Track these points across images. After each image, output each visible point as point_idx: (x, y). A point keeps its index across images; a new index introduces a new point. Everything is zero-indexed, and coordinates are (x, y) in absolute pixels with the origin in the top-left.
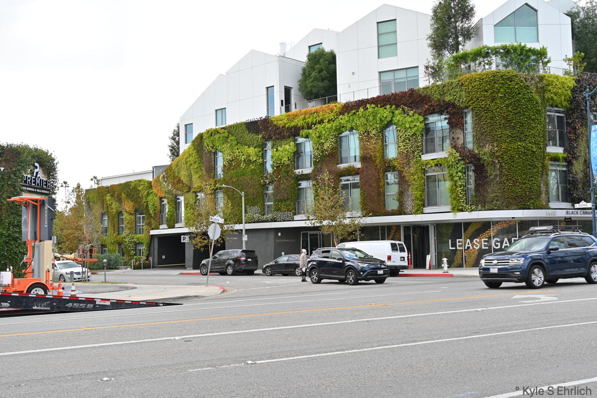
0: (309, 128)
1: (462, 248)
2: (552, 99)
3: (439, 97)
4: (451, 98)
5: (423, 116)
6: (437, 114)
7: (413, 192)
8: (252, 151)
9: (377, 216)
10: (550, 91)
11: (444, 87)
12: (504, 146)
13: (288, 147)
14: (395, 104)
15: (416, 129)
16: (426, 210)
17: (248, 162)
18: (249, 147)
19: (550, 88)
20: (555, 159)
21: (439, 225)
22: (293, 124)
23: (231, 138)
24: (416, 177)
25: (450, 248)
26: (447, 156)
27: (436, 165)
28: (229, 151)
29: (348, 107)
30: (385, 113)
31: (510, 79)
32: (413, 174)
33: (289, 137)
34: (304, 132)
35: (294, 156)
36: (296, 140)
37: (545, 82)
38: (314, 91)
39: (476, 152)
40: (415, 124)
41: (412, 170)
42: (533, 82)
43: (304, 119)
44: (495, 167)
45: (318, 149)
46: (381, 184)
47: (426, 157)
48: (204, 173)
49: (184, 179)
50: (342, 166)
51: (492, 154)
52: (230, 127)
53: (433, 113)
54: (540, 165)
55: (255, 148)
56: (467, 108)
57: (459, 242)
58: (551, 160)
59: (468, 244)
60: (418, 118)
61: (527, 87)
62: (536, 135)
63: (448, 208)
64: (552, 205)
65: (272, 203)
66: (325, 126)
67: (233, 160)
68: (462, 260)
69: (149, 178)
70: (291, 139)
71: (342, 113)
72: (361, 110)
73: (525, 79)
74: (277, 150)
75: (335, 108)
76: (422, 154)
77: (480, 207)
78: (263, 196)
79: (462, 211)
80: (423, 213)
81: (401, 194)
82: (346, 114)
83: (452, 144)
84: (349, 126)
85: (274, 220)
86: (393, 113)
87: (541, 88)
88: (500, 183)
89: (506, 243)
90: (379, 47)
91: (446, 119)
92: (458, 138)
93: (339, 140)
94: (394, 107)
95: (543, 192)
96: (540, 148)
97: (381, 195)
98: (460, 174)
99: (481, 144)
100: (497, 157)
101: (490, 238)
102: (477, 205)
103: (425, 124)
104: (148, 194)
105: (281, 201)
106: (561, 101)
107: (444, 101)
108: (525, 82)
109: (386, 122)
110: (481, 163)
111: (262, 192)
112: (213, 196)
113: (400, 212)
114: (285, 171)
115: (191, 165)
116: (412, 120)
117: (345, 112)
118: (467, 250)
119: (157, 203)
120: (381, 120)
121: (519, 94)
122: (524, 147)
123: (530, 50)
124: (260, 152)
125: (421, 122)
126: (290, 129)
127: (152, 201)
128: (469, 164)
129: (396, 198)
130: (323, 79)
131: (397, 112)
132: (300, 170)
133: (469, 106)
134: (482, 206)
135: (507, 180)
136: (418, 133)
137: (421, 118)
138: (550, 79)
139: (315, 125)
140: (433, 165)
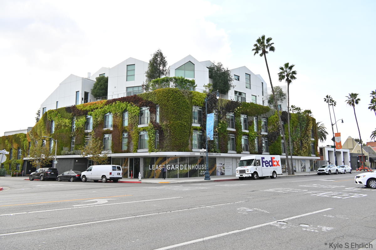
0: (92, 111)
1: (154, 169)
2: (195, 102)
3: (146, 99)
4: (151, 99)
5: (139, 107)
6: (145, 107)
7: (134, 142)
8: (67, 121)
9: (118, 153)
10: (194, 99)
11: (148, 94)
12: (172, 122)
13: (82, 120)
14: (128, 101)
15: (136, 113)
16: (139, 151)
17: (65, 126)
18: (66, 119)
19: (195, 97)
20: (196, 129)
21: (145, 158)
22: (85, 109)
23: (59, 114)
24: (135, 135)
25: (150, 169)
26: (148, 126)
27: (143, 130)
28: (57, 121)
29: (108, 102)
30: (123, 105)
31: (176, 92)
32: (133, 134)
33: (83, 115)
34: (89, 113)
35: (85, 124)
36: (87, 116)
37: (192, 94)
38: (98, 94)
39: (160, 124)
40: (135, 111)
41: (134, 132)
42: (186, 94)
43: (90, 107)
44: (168, 131)
45: (95, 121)
46: (121, 138)
47: (140, 126)
48: (46, 130)
49: (38, 133)
50: (105, 129)
51: (167, 126)
52: (59, 109)
53: (143, 106)
54: (188, 131)
55: (69, 119)
56: (157, 104)
57: (153, 166)
58: (194, 130)
59: (157, 167)
60: (137, 108)
61: (183, 96)
62: (187, 118)
63: (147, 150)
64: (193, 150)
65: (74, 146)
66: (99, 110)
67: (58, 125)
68: (154, 175)
69: (26, 133)
70: (84, 116)
71: (106, 105)
72: (114, 103)
73: (183, 93)
74: (78, 121)
75: (103, 102)
76: (138, 125)
77: (160, 150)
78: (71, 142)
79: (153, 151)
80: (137, 152)
81: (129, 143)
82: (108, 105)
83: (150, 120)
84: (108, 110)
85: (74, 154)
86: (127, 105)
87: (190, 97)
88: (170, 139)
89: (173, 167)
90: (127, 76)
91: (148, 109)
92: (153, 118)
93: (105, 118)
94: (127, 102)
95: (190, 144)
96: (189, 124)
97: (120, 144)
98: (152, 134)
99: (163, 121)
100: (169, 127)
101: (166, 165)
102: (159, 149)
103: (141, 111)
104: (24, 140)
105: (78, 145)
106: (199, 103)
107: (148, 101)
108: (182, 94)
109: (124, 110)
110: (162, 129)
111: (70, 141)
112: (49, 142)
113: (128, 151)
114: (80, 131)
115: (41, 127)
116: (134, 109)
117: (107, 104)
118: (156, 170)
119: (28, 145)
120: (122, 108)
121: (180, 99)
122: (181, 123)
123: (187, 80)
124: (71, 121)
125: (138, 110)
126: (84, 111)
127: (26, 143)
128: (157, 130)
129: (126, 145)
130: (102, 89)
131: (128, 105)
132: (86, 131)
133: (158, 103)
134: (161, 150)
135: (173, 138)
136: (137, 115)
137: (138, 108)
138: (195, 93)
139: (94, 109)
140: (142, 130)
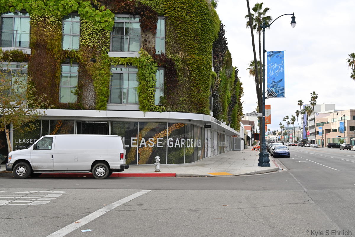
1: (136, 146)
4: (147, 2)
5: (115, 14)
6: (128, 15)
12: (194, 56)
15: (107, 24)
16: (110, 106)
24: (102, 72)
26: (139, 57)
27: (127, 64)
32: (99, 69)
39: (170, 57)
40: (105, 19)
41: (98, 65)
47: (112, 55)
51: (184, 62)
54: (210, 78)
56: (162, 15)
57: (133, 140)
59: (143, 142)
60: (110, 15)
63: (136, 107)
64: (210, 113)
68: (136, 158)
76: (110, 51)
81: (81, 87)
83: (143, 46)
84: (20, 6)
86: (80, 3)
89: (177, 143)
92: (149, 42)
99: (174, 51)
100: (188, 65)
101: (165, 138)
102: (167, 106)
103: (114, 23)
107: (140, 3)
108: (208, 5)
110: (174, 68)
113: (78, 106)
116: (103, 15)
118: (141, 148)
120: (64, 7)
125: (112, 19)
129: (74, 91)
131: (84, 3)
135: (193, 87)
137: (113, 15)
140: (125, 63)
